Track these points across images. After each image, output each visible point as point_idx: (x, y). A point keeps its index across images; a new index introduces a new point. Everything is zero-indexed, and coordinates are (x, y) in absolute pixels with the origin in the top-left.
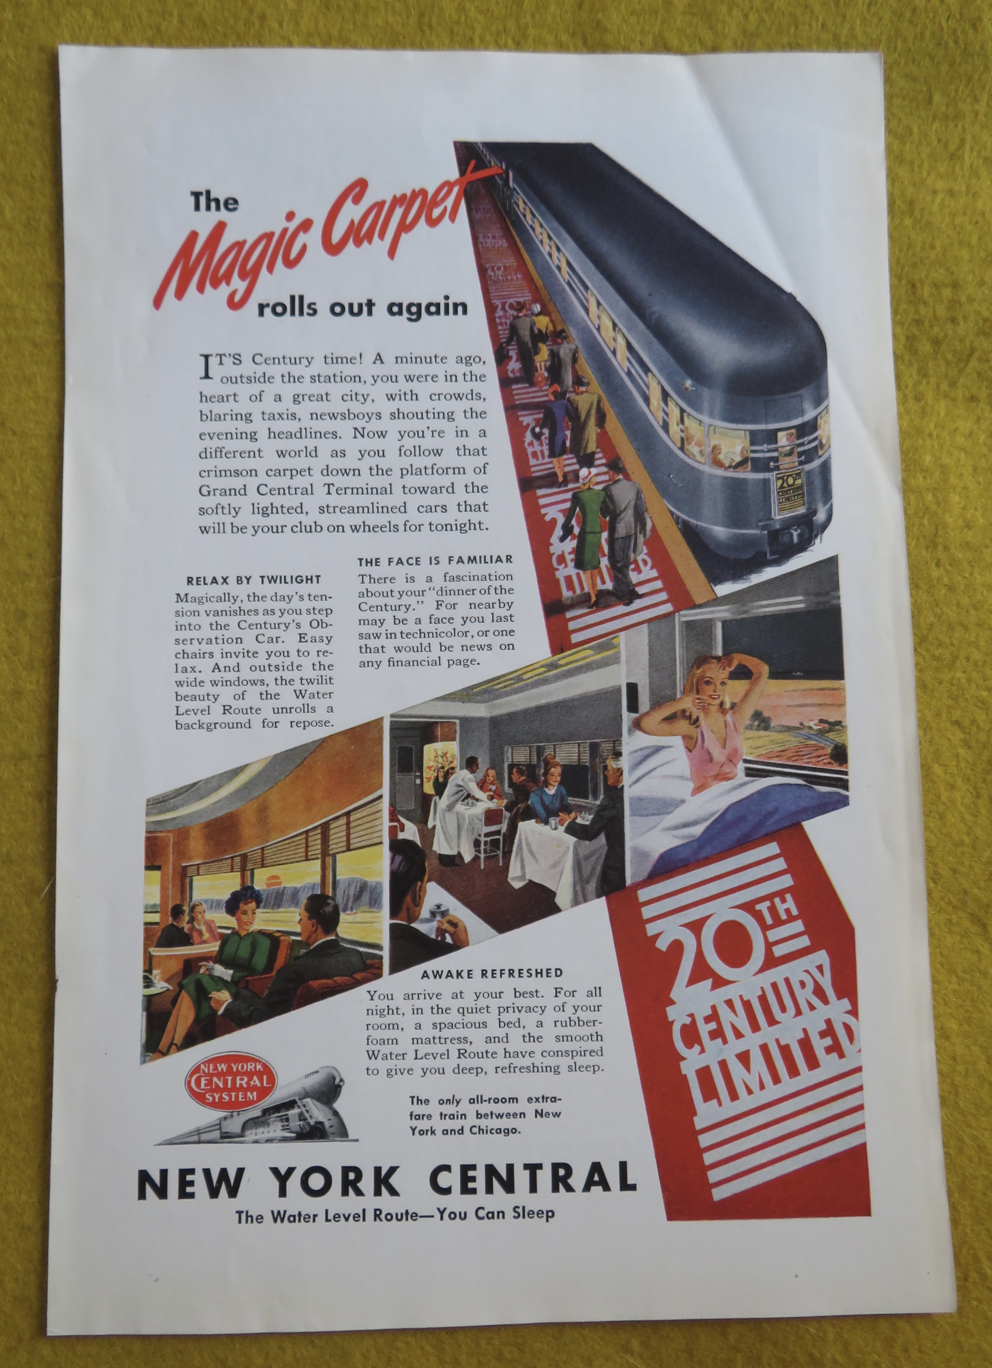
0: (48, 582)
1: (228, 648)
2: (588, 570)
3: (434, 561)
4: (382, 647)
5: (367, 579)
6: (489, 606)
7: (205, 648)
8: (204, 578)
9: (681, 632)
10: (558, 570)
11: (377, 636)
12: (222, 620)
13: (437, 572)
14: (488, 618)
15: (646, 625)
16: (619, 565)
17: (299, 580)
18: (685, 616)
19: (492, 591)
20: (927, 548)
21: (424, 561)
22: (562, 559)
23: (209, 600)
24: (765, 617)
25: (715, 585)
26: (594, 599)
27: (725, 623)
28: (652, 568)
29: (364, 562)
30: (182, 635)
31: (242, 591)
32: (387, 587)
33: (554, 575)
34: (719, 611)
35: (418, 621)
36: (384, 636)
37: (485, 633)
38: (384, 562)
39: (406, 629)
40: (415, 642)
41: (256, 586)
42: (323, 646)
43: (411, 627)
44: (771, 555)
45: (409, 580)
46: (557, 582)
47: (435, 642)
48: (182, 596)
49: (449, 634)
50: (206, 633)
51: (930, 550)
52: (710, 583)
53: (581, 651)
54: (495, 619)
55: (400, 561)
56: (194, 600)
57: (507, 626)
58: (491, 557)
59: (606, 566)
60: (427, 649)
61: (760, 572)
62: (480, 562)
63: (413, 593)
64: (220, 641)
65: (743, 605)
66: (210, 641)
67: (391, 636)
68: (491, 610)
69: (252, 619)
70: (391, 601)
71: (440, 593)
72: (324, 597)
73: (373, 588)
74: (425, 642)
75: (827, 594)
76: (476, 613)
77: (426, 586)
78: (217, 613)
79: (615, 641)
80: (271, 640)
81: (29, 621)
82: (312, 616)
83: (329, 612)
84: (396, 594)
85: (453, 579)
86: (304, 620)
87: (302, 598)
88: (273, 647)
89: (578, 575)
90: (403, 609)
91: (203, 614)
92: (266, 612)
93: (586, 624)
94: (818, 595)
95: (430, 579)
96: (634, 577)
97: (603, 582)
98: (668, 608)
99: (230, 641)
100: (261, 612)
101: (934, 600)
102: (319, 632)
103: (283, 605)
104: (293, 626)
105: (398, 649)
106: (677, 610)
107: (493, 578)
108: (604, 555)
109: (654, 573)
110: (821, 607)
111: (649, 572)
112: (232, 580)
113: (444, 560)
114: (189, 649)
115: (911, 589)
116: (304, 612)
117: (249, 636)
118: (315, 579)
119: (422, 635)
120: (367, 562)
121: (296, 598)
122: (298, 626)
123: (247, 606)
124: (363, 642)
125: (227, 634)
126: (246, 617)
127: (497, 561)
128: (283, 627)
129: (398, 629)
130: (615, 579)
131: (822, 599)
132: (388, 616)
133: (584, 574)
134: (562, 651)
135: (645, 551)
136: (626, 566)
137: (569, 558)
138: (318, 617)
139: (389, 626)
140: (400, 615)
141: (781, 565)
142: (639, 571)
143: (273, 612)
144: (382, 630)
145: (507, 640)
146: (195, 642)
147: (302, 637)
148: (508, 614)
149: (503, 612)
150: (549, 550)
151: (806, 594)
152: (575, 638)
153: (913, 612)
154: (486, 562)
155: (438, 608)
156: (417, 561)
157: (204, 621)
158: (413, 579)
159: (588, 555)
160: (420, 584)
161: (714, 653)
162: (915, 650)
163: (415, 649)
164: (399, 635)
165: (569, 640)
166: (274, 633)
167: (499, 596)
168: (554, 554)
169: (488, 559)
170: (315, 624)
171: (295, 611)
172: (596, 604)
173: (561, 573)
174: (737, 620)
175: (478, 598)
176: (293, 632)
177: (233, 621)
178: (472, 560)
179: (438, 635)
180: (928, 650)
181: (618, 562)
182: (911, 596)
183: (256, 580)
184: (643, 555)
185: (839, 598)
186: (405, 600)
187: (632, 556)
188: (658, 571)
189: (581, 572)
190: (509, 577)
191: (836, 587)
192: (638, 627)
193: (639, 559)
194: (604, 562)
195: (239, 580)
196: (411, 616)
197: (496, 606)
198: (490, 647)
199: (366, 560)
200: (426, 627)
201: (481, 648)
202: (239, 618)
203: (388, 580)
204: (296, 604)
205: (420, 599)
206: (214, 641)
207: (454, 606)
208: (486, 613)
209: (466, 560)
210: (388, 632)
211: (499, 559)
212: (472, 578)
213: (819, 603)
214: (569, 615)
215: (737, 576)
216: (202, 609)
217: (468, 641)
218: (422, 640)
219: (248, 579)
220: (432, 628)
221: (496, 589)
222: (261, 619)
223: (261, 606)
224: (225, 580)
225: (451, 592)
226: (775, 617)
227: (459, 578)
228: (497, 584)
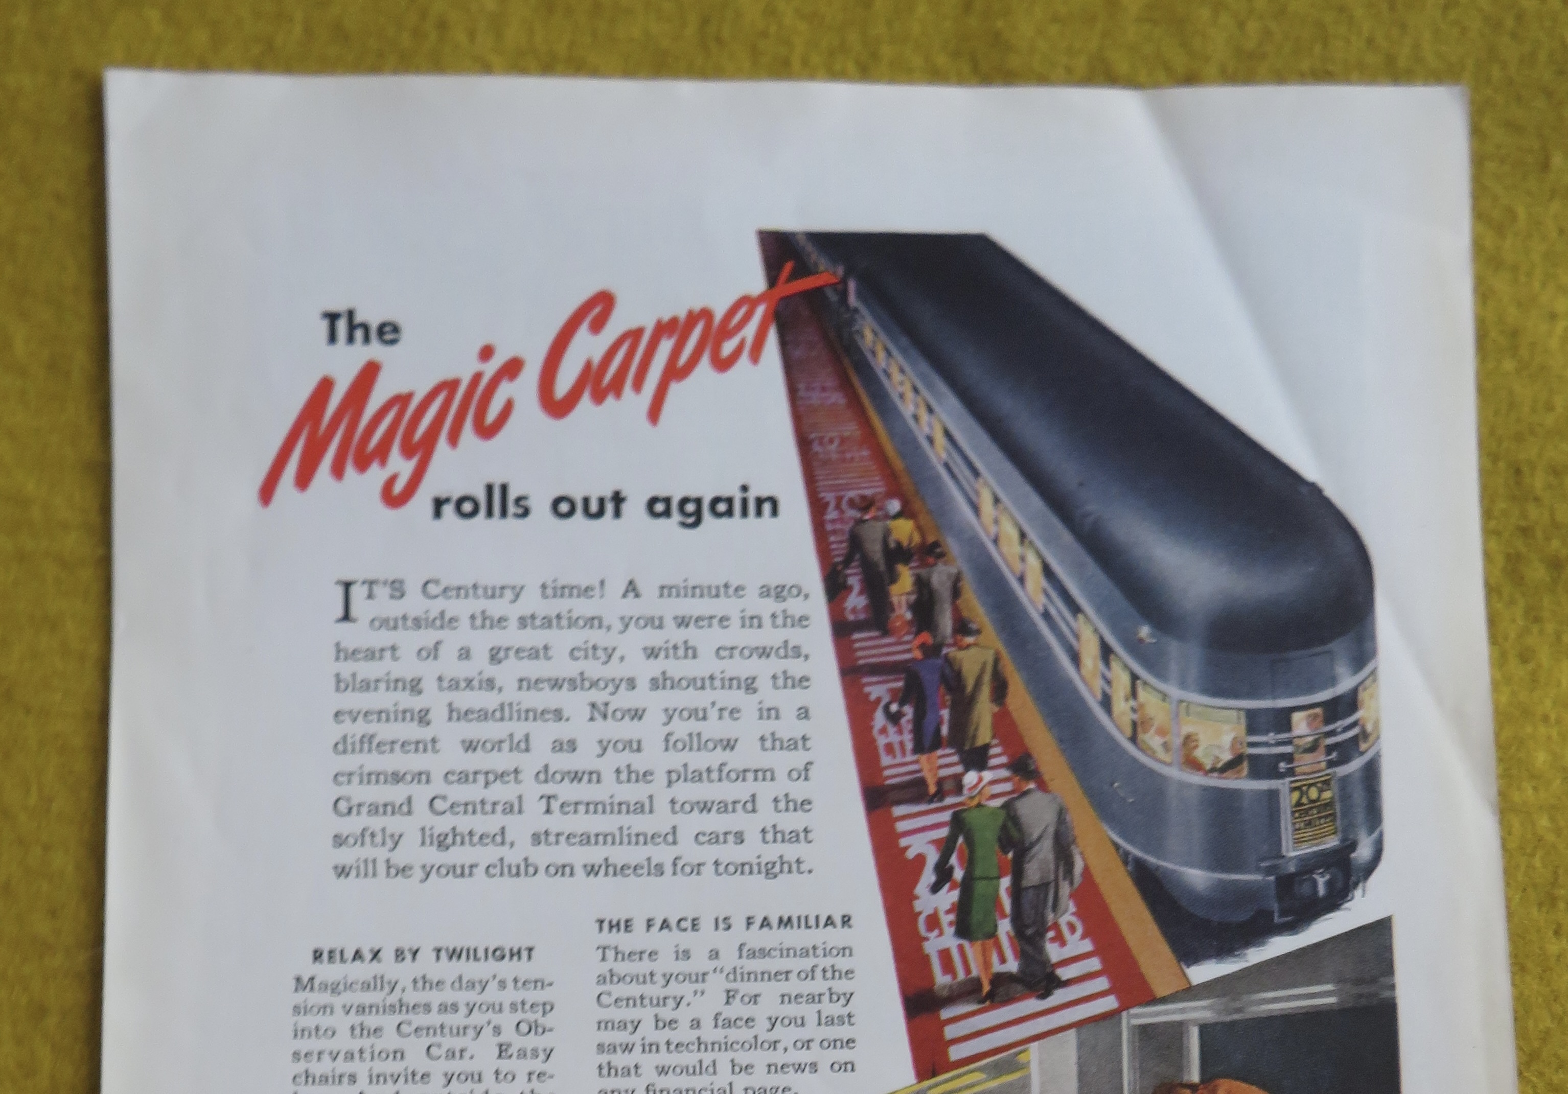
0: (82, 958)
1: (379, 1066)
2: (977, 939)
3: (722, 926)
4: (636, 1067)
5: (610, 954)
6: (814, 999)
7: (342, 1066)
8: (342, 952)
9: (1131, 1042)
10: (927, 939)
11: (628, 1048)
12: (371, 1021)
13: (727, 943)
14: (812, 1019)
15: (1072, 1033)
16: (1030, 932)
17: (498, 954)
18: (1137, 1016)
19: (818, 973)
20: (1540, 905)
21: (707, 924)
22: (933, 922)
23: (349, 987)
24: (1270, 1020)
25: (1189, 966)
26: (986, 988)
27: (1205, 1029)
28: (1083, 937)
29: (606, 926)
30: (304, 1045)
31: (405, 972)
32: (643, 967)
33: (920, 949)
34: (1195, 1009)
35: (696, 1024)
36: (638, 1049)
37: (807, 1044)
38: (639, 925)
39: (676, 1036)
40: (689, 1058)
41: (426, 964)
42: (537, 1065)
43: (683, 1033)
44: (1281, 916)
45: (681, 955)
46: (926, 959)
47: (724, 1059)
48: (305, 980)
49: (747, 1046)
50: (344, 1042)
51: (1544, 909)
52: (1179, 961)
53: (965, 1074)
54: (823, 1021)
55: (665, 925)
56: (324, 987)
57: (844, 1032)
58: (817, 917)
59: (1007, 933)
60: (711, 1070)
61: (1262, 944)
62: (799, 927)
63: (688, 977)
64: (367, 1055)
65: (1234, 1000)
66: (350, 1056)
67: (650, 1047)
68: (817, 1007)
69: (421, 1019)
70: (653, 990)
71: (731, 977)
72: (539, 983)
73: (622, 968)
74: (707, 1058)
75: (1374, 980)
76: (792, 1010)
77: (709, 965)
78: (361, 1009)
79: (1022, 1058)
80: (450, 1054)
81: (52, 1021)
82: (519, 1016)
83: (547, 1008)
84: (658, 978)
85: (753, 954)
86: (507, 1020)
87: (502, 985)
88: (456, 1066)
89: (961, 948)
90: (671, 1003)
91: (339, 1011)
92: (444, 1008)
93: (974, 1030)
94: (1358, 982)
95: (715, 954)
96: (1054, 952)
97: (1003, 960)
98: (1110, 1003)
99: (384, 1055)
100: (435, 1008)
101: (1553, 991)
102: (532, 1042)
103: (472, 996)
104: (488, 1031)
105: (663, 1071)
106: (1125, 1006)
107: (820, 952)
108: (1004, 916)
109: (1087, 946)
110: (1363, 1002)
111: (1078, 944)
112: (388, 955)
113: (739, 923)
114: (318, 1068)
115: (1513, 974)
116: (506, 1007)
117: (415, 1048)
118: (524, 954)
119: (703, 1047)
120: (611, 927)
121: (493, 986)
122: (497, 1030)
123: (412, 997)
124: (604, 1058)
125: (380, 1044)
126: (410, 1016)
127: (826, 925)
128: (471, 1033)
129: (662, 1036)
130: (1022, 955)
131: (1365, 989)
132: (646, 1014)
133: (972, 946)
134: (934, 1074)
135: (1072, 908)
136: (1041, 934)
137: (946, 919)
138: (531, 1016)
139: (648, 1031)
140: (666, 1013)
141: (1296, 933)
142: (1063, 943)
143: (455, 1008)
144: (636, 1038)
145: (843, 1055)
146: (326, 1058)
147: (503, 1050)
148: (845, 1011)
149: (836, 1009)
150: (911, 907)
151: (1339, 980)
152: (956, 1053)
153: (1515, 1011)
154: (808, 927)
155: (728, 1003)
156: (694, 925)
157: (342, 1022)
158: (687, 954)
159: (977, 916)
160: (699, 963)
161: (1186, 1079)
162: (1520, 1074)
163: (691, 1071)
164: (663, 1048)
165: (946, 1054)
166: (457, 1043)
167: (830, 983)
168: (920, 913)
169: (812, 922)
170: (524, 1027)
171: (491, 1007)
172: (991, 996)
173: (933, 945)
174: (1224, 1024)
175: (794, 986)
176: (489, 1042)
177: (389, 1022)
178: (785, 922)
179: (728, 1046)
180: (1541, 1074)
181: (1027, 927)
182: (1514, 985)
183: (426, 955)
184: (1068, 915)
185: (1392, 987)
186: (675, 989)
187: (1050, 917)
188: (1095, 942)
189: (966, 944)
190: (846, 951)
191: (1388, 968)
192: (1060, 1035)
193: (1063, 920)
194: (1005, 927)
195: (399, 955)
196: (684, 1016)
197: (826, 998)
198: (814, 1067)
199: (610, 922)
200: (709, 1033)
201: (799, 1068)
202: (397, 1018)
203: (646, 956)
204: (492, 994)
205: (699, 986)
206: (357, 1056)
207: (755, 998)
208: (809, 1011)
209: (774, 922)
210: (647, 1042)
211: (829, 921)
212: (786, 952)
213: (1361, 996)
214: (945, 1014)
215: (1224, 951)
216: (338, 1001)
217: (778, 1057)
218: (702, 1055)
219: (415, 953)
220: (719, 1035)
221: (824, 971)
222: (434, 1019)
223: (435, 998)
224: (376, 955)
225: (750, 976)
226: (1287, 1019)
227: (764, 953)
228: (827, 962)
